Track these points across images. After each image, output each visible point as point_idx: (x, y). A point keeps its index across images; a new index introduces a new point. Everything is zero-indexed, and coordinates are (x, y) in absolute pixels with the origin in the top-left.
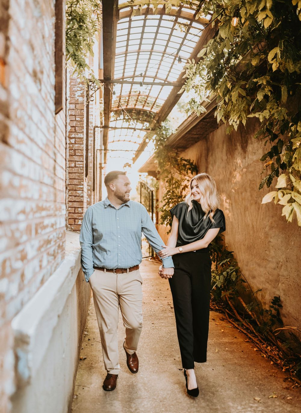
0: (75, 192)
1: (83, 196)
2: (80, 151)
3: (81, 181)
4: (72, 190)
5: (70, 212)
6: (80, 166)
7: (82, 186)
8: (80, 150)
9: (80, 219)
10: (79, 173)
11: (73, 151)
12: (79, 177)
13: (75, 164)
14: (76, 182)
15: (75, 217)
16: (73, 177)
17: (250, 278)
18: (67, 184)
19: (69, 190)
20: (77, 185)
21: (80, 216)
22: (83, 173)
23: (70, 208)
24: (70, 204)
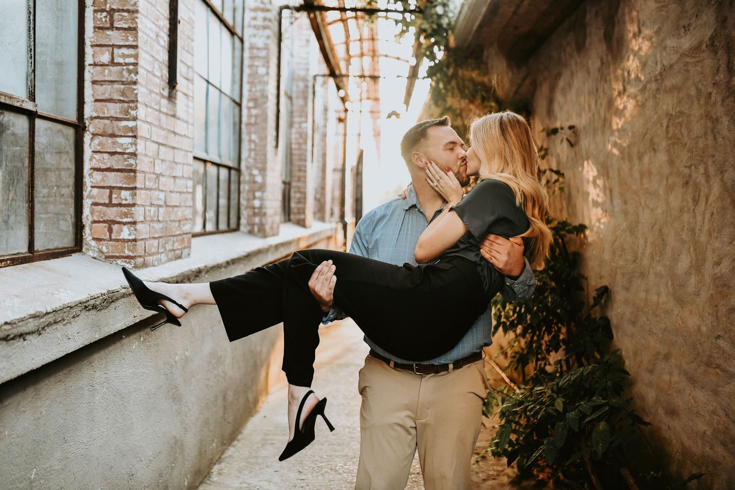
0: (110, 140)
1: (134, 155)
2: (125, 14)
3: (131, 108)
4: (102, 136)
5: (97, 200)
6: (128, 60)
7: (131, 124)
8: (128, 11)
9: (125, 224)
10: (123, 83)
11: (105, 14)
12: (123, 93)
13: (113, 54)
14: (113, 109)
15: (112, 217)
16: (106, 96)
17: (661, 412)
18: (85, 117)
19: (94, 135)
20: (118, 119)
21: (126, 215)
22: (135, 83)
23: (95, 191)
24: (98, 176)
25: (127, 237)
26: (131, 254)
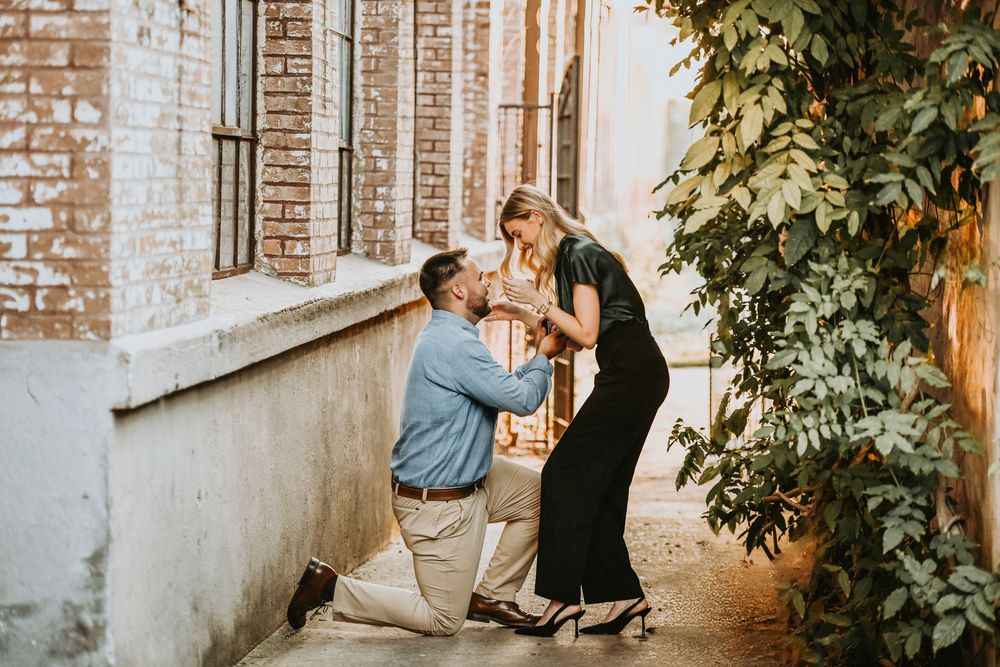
0: (283, 153)
1: (308, 168)
2: (299, 23)
3: (304, 119)
4: (275, 148)
5: (269, 215)
6: (301, 71)
7: (305, 136)
8: (301, 20)
9: (298, 239)
10: (297, 94)
11: (277, 23)
12: (297, 105)
13: (286, 64)
14: (286, 122)
15: (285, 233)
16: (280, 108)
18: (258, 129)
19: (267, 148)
20: (291, 132)
21: (300, 230)
22: (309, 94)
23: (268, 205)
24: (270, 190)
25: (300, 253)
26: (304, 271)
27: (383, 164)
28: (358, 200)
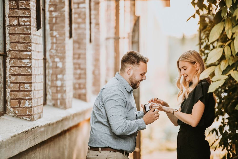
0: (19, 61)
1: (30, 67)
2: (24, 2)
3: (28, 45)
4: (15, 59)
5: (13, 89)
6: (26, 24)
7: (28, 53)
9: (27, 100)
10: (24, 34)
11: (14, 2)
12: (24, 39)
13: (19, 20)
14: (20, 47)
15: (20, 97)
16: (17, 40)
18: (7, 50)
20: (22, 51)
21: (27, 96)
22: (30, 34)
23: (12, 85)
24: (13, 78)
25: (28, 106)
26: (30, 114)
27: (60, 65)
28: (49, 81)
